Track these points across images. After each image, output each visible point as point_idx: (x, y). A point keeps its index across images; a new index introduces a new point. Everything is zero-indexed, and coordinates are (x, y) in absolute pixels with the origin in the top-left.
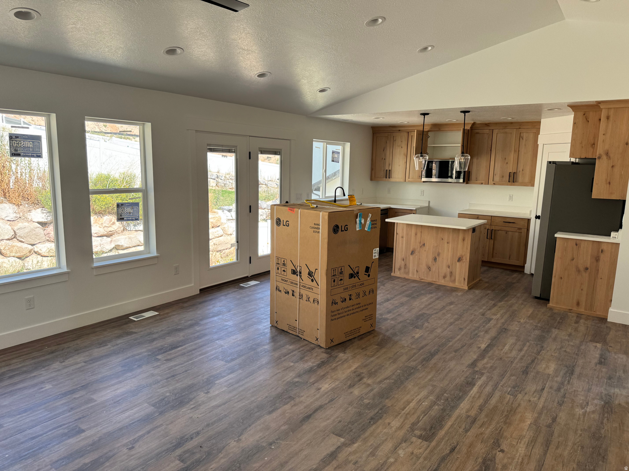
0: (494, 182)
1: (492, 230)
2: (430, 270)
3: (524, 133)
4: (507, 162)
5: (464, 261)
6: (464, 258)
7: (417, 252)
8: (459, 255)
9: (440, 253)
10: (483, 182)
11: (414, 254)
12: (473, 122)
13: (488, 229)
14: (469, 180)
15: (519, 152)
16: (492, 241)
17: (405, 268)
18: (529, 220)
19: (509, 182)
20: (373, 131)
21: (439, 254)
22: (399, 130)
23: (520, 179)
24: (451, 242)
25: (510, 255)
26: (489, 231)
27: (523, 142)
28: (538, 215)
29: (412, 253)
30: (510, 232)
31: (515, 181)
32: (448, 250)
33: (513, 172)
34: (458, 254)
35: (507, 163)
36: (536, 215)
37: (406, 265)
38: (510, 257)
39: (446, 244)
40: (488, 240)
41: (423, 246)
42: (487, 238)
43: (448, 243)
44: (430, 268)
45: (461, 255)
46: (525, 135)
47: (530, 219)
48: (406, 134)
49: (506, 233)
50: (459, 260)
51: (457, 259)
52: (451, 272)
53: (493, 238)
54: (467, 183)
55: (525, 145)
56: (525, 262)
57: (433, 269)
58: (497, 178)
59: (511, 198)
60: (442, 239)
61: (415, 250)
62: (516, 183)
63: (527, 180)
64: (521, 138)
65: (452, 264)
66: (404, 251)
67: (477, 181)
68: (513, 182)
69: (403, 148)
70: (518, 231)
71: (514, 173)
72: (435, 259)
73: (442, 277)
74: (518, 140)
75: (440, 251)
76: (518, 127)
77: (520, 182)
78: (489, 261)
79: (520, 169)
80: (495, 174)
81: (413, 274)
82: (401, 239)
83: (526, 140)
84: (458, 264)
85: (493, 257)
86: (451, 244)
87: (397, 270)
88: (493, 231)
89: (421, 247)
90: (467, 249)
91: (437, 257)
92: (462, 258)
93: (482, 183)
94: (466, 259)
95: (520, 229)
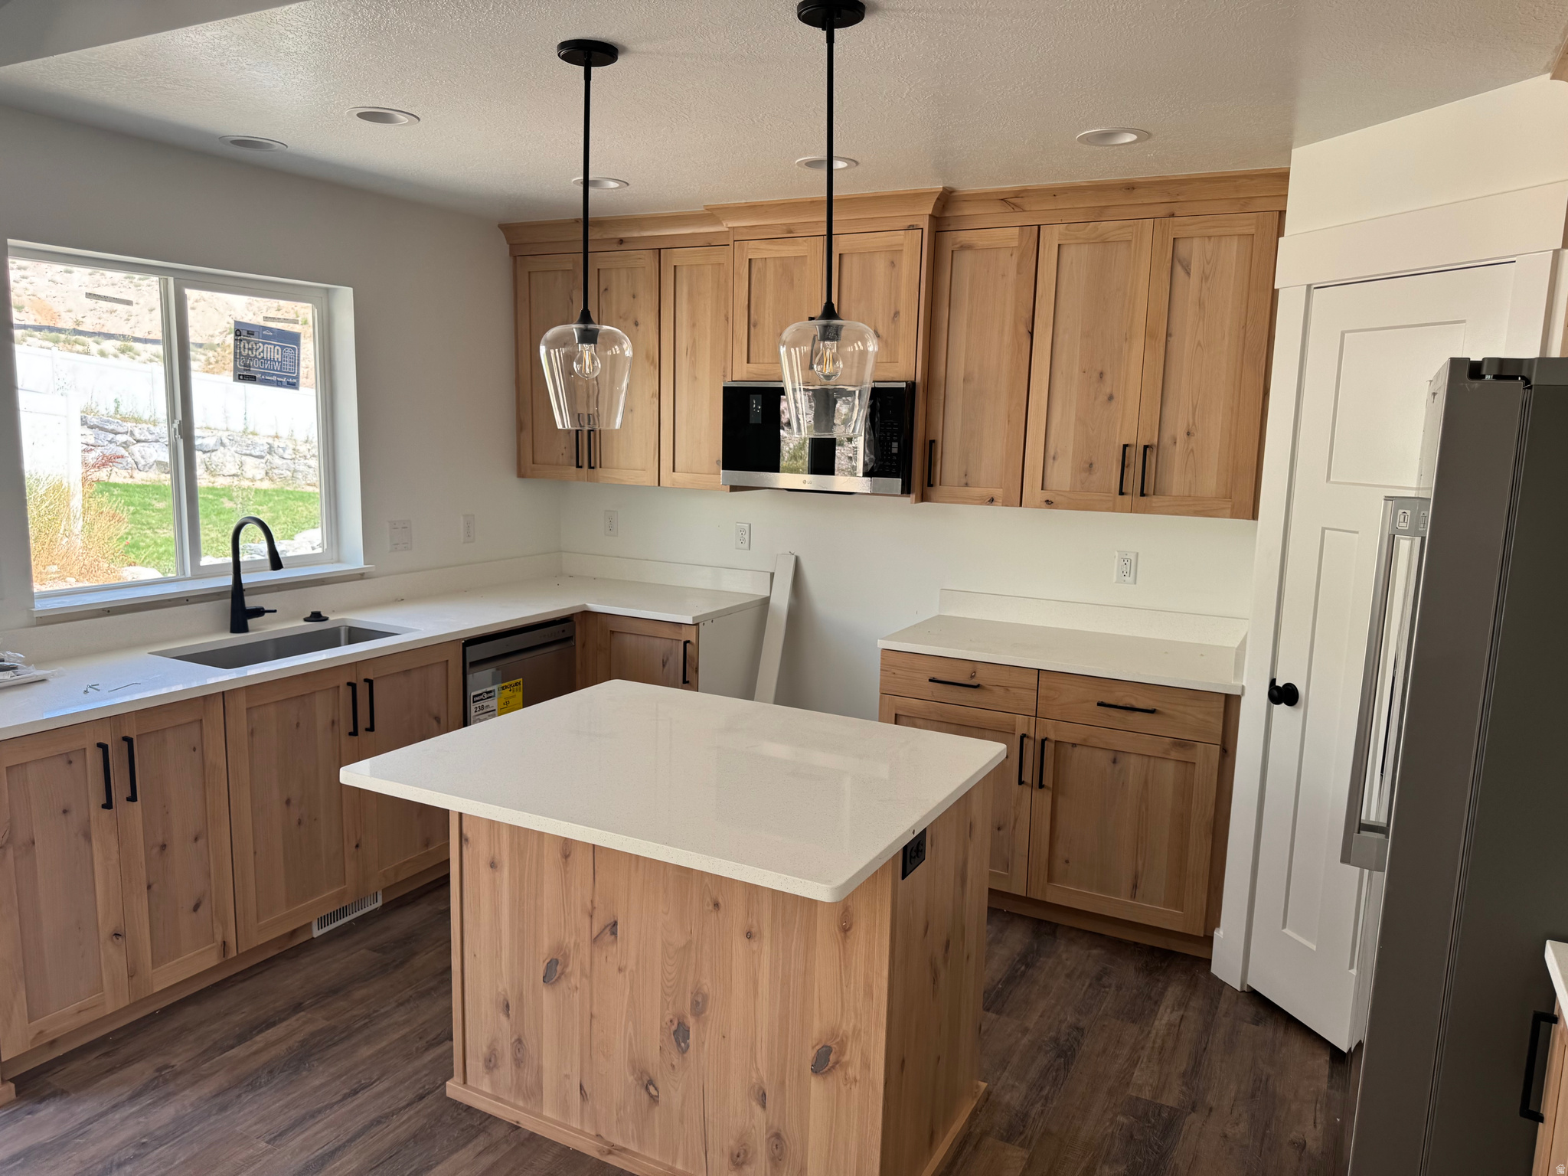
0: (1047, 495)
1: (1043, 741)
2: (654, 1099)
3: (1196, 242)
4: (1108, 391)
5: (851, 1072)
6: (853, 1054)
7: (574, 967)
8: (817, 1028)
9: (705, 998)
10: (998, 493)
11: (563, 984)
12: (940, 187)
13: (1023, 737)
14: (930, 485)
15: (1172, 340)
16: (1044, 799)
17: (518, 1062)
18: (1230, 703)
19: (1121, 493)
20: (512, 246)
21: (699, 1006)
22: (621, 241)
23: (1176, 478)
24: (767, 933)
25: (1136, 877)
26: (1029, 745)
27: (1189, 287)
28: (1280, 683)
29: (553, 972)
30: (1133, 756)
31: (1149, 487)
32: (755, 983)
33: (1142, 443)
34: (817, 1025)
35: (1111, 398)
36: (1273, 682)
37: (519, 1041)
38: (1135, 887)
39: (739, 944)
40: (1027, 791)
41: (608, 937)
42: (1021, 782)
43: (749, 935)
44: (651, 1082)
45: (834, 1034)
46: (1196, 251)
47: (1238, 698)
48: (647, 260)
49: (1114, 761)
50: (824, 1062)
51: (811, 1054)
52: (778, 1136)
53: (1048, 780)
54: (923, 498)
55: (1201, 304)
56: (1212, 916)
57: (673, 1092)
58: (1062, 475)
59: (1129, 568)
60: (717, 905)
61: (566, 956)
62: (1155, 501)
63: (1210, 483)
64: (1179, 269)
65: (783, 1083)
66: (505, 954)
67: (970, 492)
68: (1142, 494)
69: (641, 327)
70: (1174, 755)
71: (1146, 447)
72: (680, 1034)
73: (726, 1160)
74: (1166, 276)
75: (707, 985)
76: (1162, 210)
77: (1174, 493)
78: (1031, 895)
79: (1177, 425)
80: (1051, 452)
81: (564, 1107)
82: (485, 873)
83: (1205, 278)
84: (816, 1085)
85: (1050, 878)
86: (766, 948)
87: (475, 1065)
88: (1049, 748)
89: (595, 940)
90: (869, 993)
91: (691, 1021)
92: (842, 1053)
93: (992, 500)
94: (866, 1065)
95: (1182, 744)
